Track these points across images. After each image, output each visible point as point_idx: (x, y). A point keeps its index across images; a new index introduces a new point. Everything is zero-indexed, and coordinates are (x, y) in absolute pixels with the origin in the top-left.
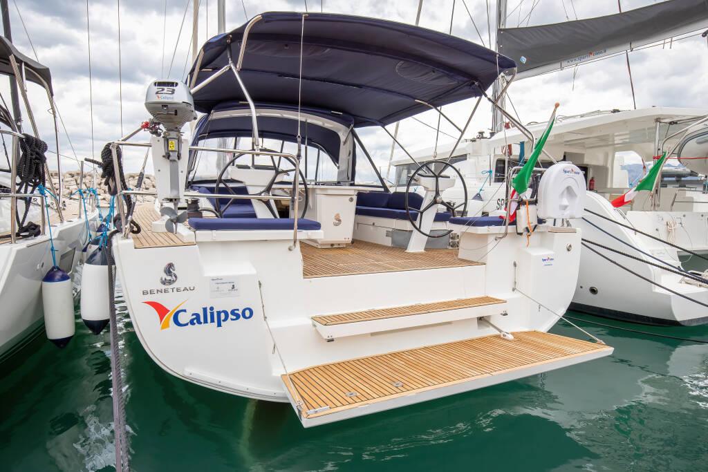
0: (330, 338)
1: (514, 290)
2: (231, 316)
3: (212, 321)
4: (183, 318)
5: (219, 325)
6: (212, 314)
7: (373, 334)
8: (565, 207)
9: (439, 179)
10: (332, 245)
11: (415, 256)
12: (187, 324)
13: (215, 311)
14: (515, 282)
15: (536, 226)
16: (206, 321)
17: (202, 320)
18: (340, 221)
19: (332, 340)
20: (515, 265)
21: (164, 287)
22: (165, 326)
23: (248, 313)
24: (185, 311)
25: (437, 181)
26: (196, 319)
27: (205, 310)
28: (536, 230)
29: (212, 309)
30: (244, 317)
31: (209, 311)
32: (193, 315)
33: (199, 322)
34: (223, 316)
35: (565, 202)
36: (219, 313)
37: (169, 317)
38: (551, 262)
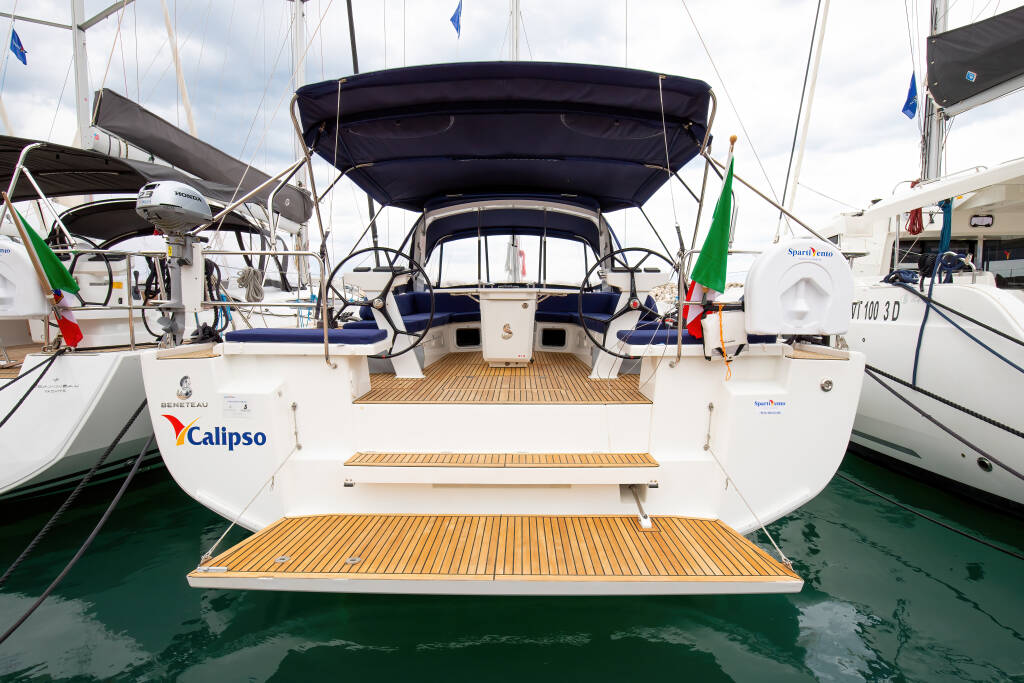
0: (349, 482)
1: (706, 448)
2: (243, 440)
3: (224, 443)
4: (198, 436)
5: (231, 448)
6: (224, 435)
7: (435, 486)
8: (802, 316)
9: (636, 274)
10: (507, 363)
11: (600, 383)
12: (199, 443)
13: (227, 432)
14: (709, 437)
15: (741, 347)
16: (218, 443)
17: (214, 441)
18: (511, 333)
19: (351, 485)
20: (711, 407)
21: (180, 401)
22: (180, 442)
23: (260, 439)
24: (198, 428)
25: (632, 277)
26: (208, 440)
27: (217, 429)
28: (741, 354)
29: (224, 429)
30: (257, 443)
31: (221, 431)
32: (206, 433)
33: (212, 443)
34: (235, 438)
35: (801, 305)
36: (231, 435)
37: (184, 432)
38: (780, 408)
